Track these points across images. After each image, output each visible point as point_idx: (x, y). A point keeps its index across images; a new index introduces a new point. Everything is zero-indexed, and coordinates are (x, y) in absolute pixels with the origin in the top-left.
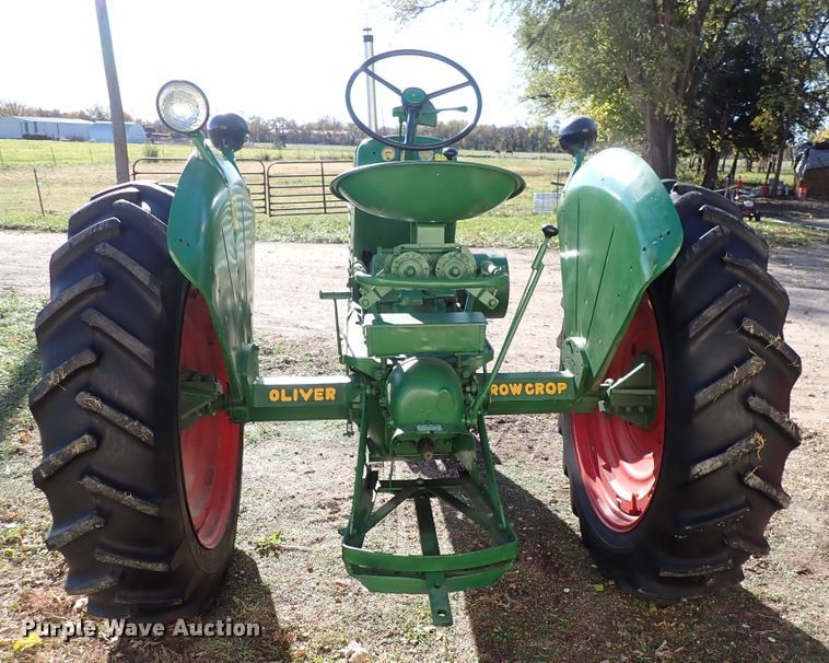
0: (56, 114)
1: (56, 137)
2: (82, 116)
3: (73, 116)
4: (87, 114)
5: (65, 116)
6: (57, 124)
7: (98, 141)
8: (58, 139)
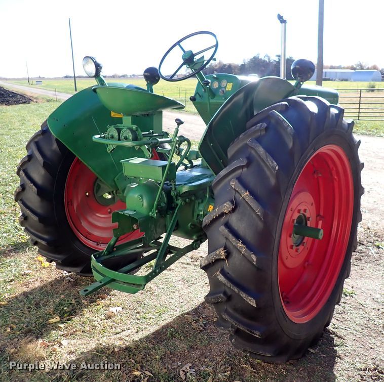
0: (339, 68)
1: (334, 79)
2: (353, 68)
3: (348, 68)
4: (355, 66)
5: (344, 68)
6: (336, 72)
7: (355, 81)
8: (335, 80)
